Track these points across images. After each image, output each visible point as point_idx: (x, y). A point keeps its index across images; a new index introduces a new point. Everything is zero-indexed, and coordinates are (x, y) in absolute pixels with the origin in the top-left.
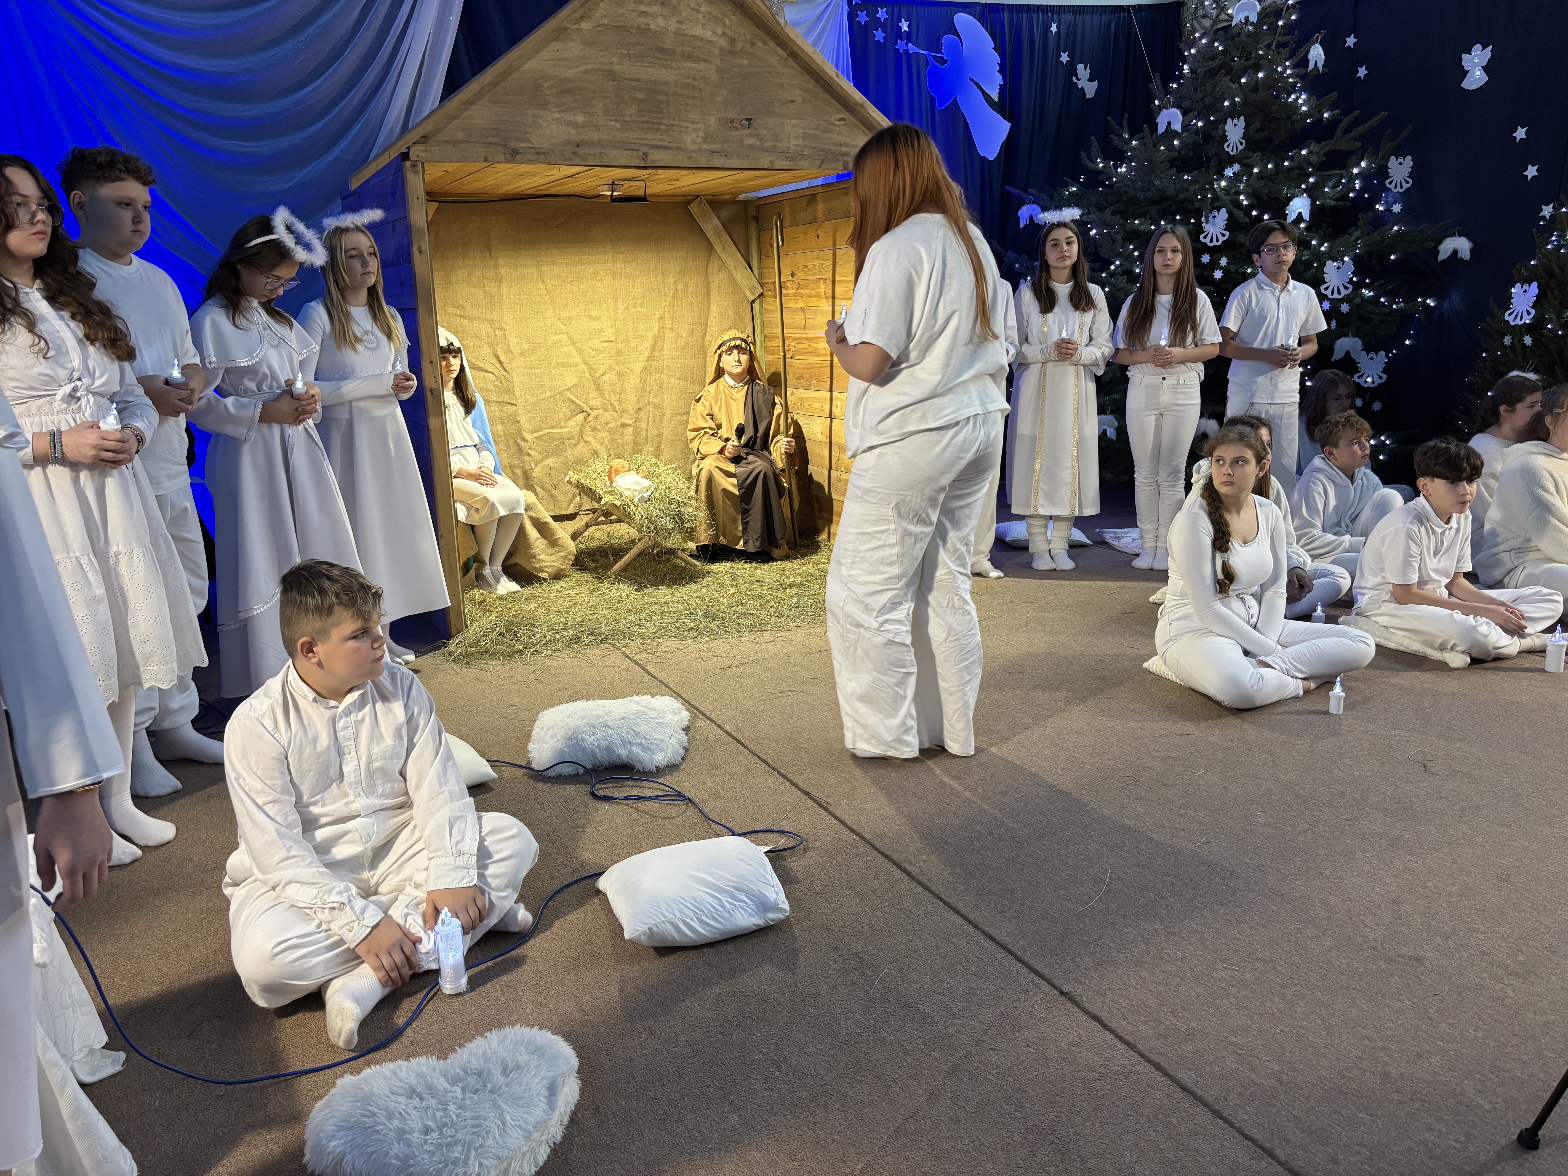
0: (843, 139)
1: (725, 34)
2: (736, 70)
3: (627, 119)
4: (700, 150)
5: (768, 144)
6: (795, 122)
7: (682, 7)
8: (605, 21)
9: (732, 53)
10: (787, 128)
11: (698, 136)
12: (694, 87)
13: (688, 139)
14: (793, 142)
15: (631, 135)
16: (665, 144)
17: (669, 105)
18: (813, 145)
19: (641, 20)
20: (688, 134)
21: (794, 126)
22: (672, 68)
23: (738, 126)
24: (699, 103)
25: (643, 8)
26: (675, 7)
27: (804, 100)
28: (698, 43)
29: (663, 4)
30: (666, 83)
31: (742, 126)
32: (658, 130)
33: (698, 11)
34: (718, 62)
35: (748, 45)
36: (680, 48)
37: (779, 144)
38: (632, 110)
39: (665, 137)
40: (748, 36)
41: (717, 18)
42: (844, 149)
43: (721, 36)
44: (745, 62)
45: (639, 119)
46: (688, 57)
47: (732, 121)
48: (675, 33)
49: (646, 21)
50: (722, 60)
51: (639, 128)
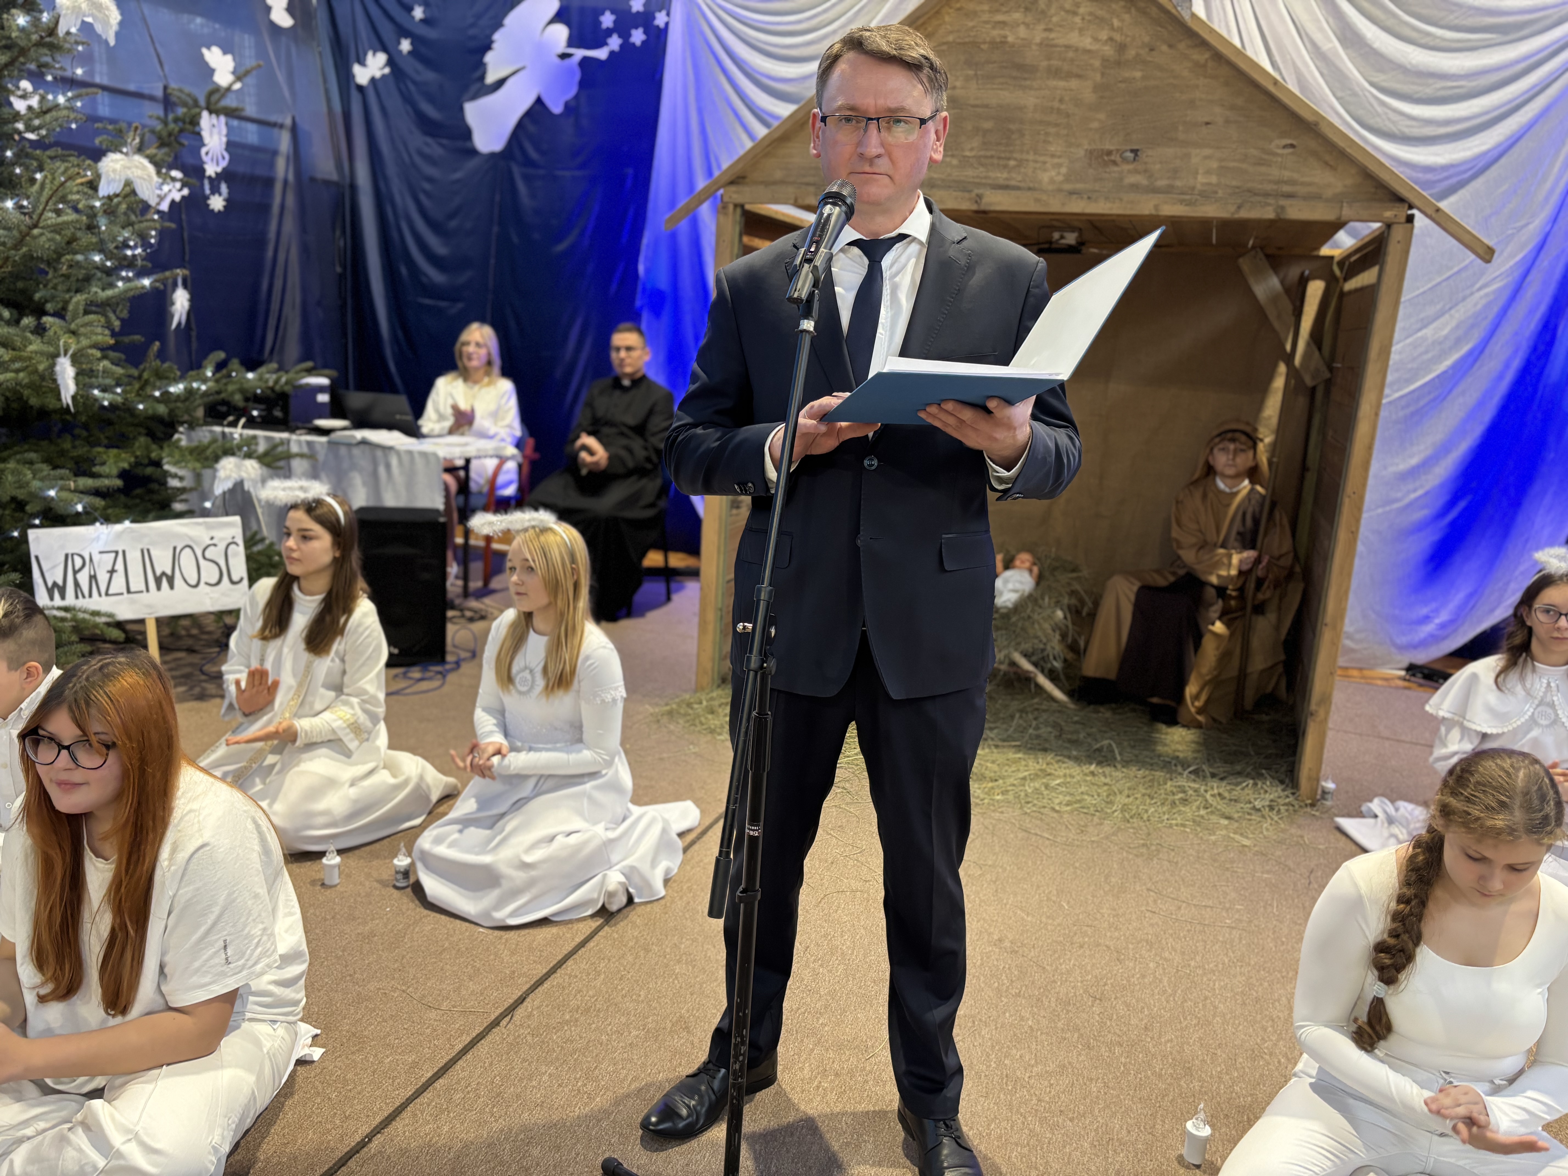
0: (1287, 174)
1: (1111, 39)
2: (1123, 85)
3: (968, 153)
4: (1060, 190)
5: (1161, 183)
6: (1207, 152)
7: (1053, 11)
8: (951, 38)
9: (1118, 64)
10: (1195, 160)
11: (1059, 173)
12: (1059, 111)
13: (1045, 177)
14: (1201, 179)
15: (970, 173)
16: (1013, 183)
17: (1022, 135)
18: (1234, 183)
19: (996, 33)
20: (1045, 170)
21: (1206, 158)
22: (1031, 88)
23: (1118, 159)
24: (1064, 132)
25: (1000, 17)
26: (1043, 12)
27: (1227, 121)
28: (1070, 54)
29: (1027, 9)
30: (1022, 108)
31: (1125, 160)
32: (1005, 166)
33: (1075, 13)
34: (1098, 77)
35: (1144, 52)
36: (1044, 64)
37: (1178, 183)
38: (976, 142)
39: (1014, 175)
40: (1147, 39)
41: (1102, 20)
42: (1286, 189)
43: (1105, 43)
44: (1138, 74)
45: (982, 153)
46: (1055, 73)
47: (1109, 153)
48: (1041, 44)
49: (1002, 32)
50: (1103, 74)
51: (982, 165)
